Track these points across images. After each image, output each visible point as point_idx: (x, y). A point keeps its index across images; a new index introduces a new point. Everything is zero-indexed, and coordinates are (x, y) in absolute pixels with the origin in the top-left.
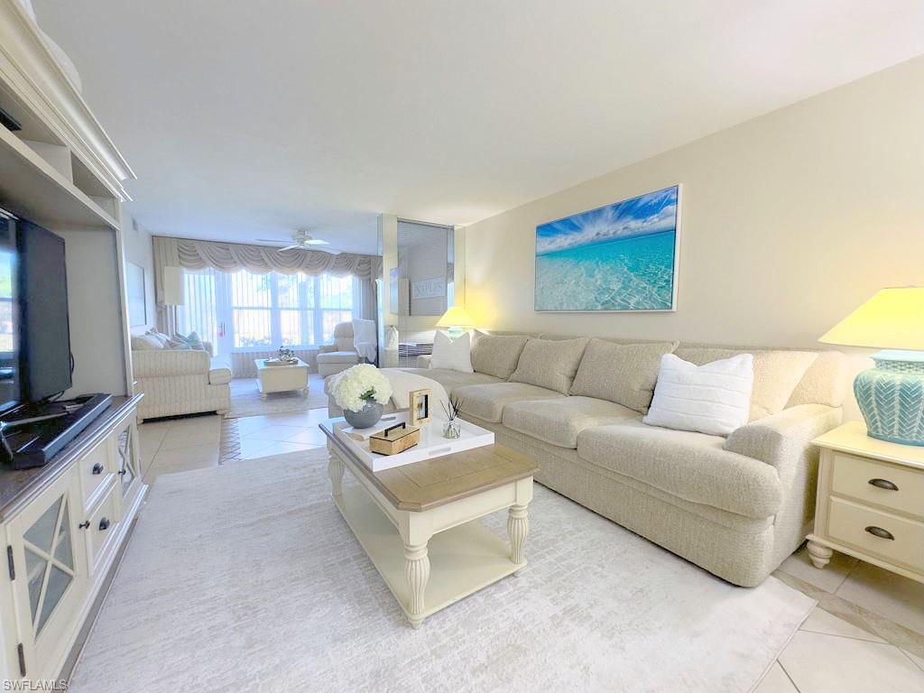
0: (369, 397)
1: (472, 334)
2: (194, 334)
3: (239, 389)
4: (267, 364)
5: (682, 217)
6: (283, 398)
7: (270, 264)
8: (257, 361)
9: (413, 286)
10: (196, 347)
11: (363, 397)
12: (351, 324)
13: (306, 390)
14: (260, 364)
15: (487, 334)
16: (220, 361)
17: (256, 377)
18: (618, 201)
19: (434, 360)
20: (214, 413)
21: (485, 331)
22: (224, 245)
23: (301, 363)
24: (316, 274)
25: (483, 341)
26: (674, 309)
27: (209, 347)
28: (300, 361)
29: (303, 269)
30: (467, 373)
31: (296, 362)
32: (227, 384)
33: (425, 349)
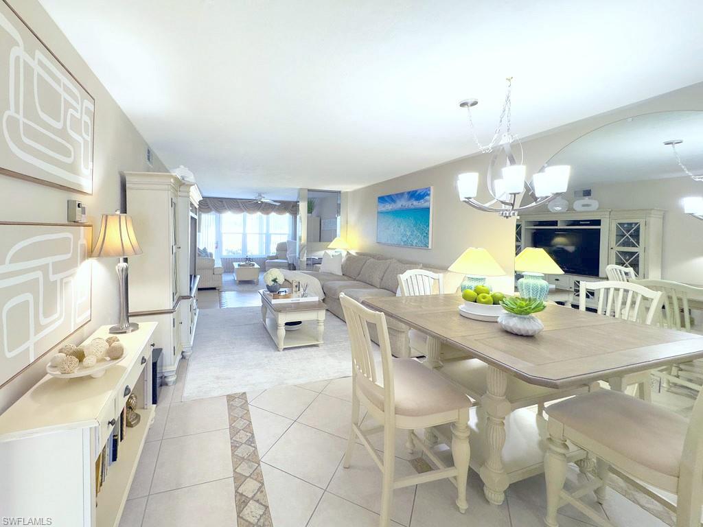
0: (275, 280)
1: (344, 254)
2: (205, 249)
3: (227, 278)
4: (239, 265)
5: (432, 202)
6: (246, 284)
7: (242, 208)
8: (234, 263)
9: (322, 221)
10: (207, 255)
11: (273, 281)
12: (285, 243)
13: (258, 280)
14: (236, 265)
15: (354, 254)
16: (218, 264)
17: (233, 272)
18: (409, 190)
19: (322, 268)
20: (214, 289)
21: (353, 253)
22: (221, 200)
23: (256, 266)
24: (268, 214)
25: (350, 258)
26: (430, 247)
27: (211, 255)
28: (256, 264)
29: (261, 211)
30: (338, 276)
31: (254, 265)
32: (221, 275)
33: (319, 261)
